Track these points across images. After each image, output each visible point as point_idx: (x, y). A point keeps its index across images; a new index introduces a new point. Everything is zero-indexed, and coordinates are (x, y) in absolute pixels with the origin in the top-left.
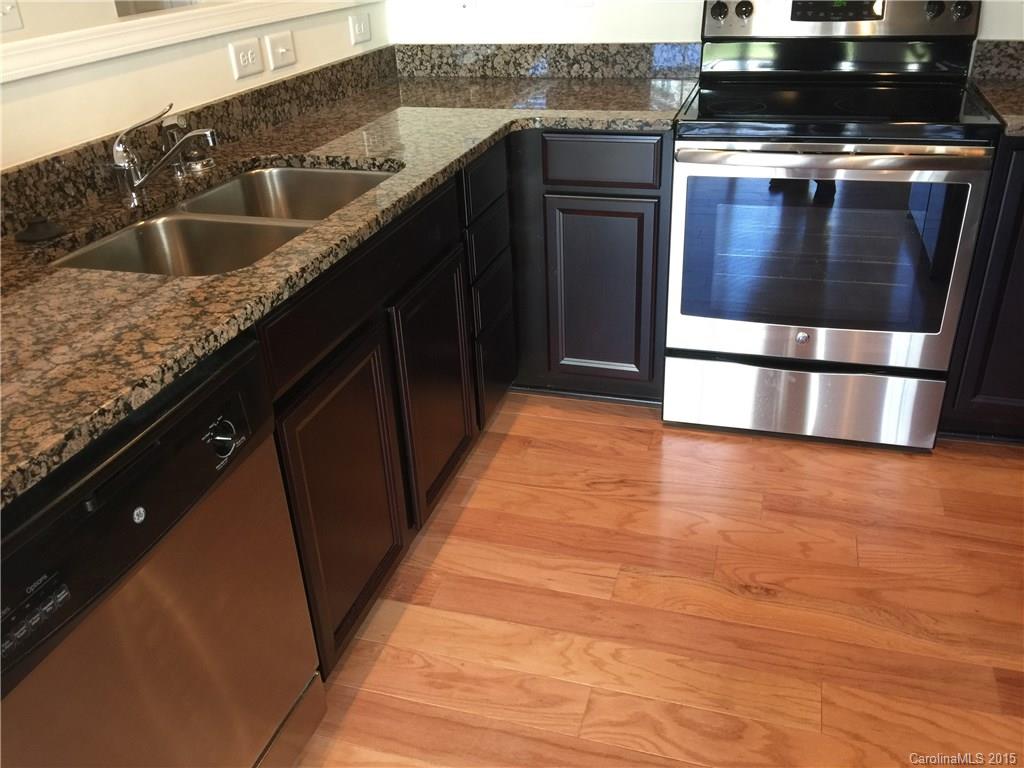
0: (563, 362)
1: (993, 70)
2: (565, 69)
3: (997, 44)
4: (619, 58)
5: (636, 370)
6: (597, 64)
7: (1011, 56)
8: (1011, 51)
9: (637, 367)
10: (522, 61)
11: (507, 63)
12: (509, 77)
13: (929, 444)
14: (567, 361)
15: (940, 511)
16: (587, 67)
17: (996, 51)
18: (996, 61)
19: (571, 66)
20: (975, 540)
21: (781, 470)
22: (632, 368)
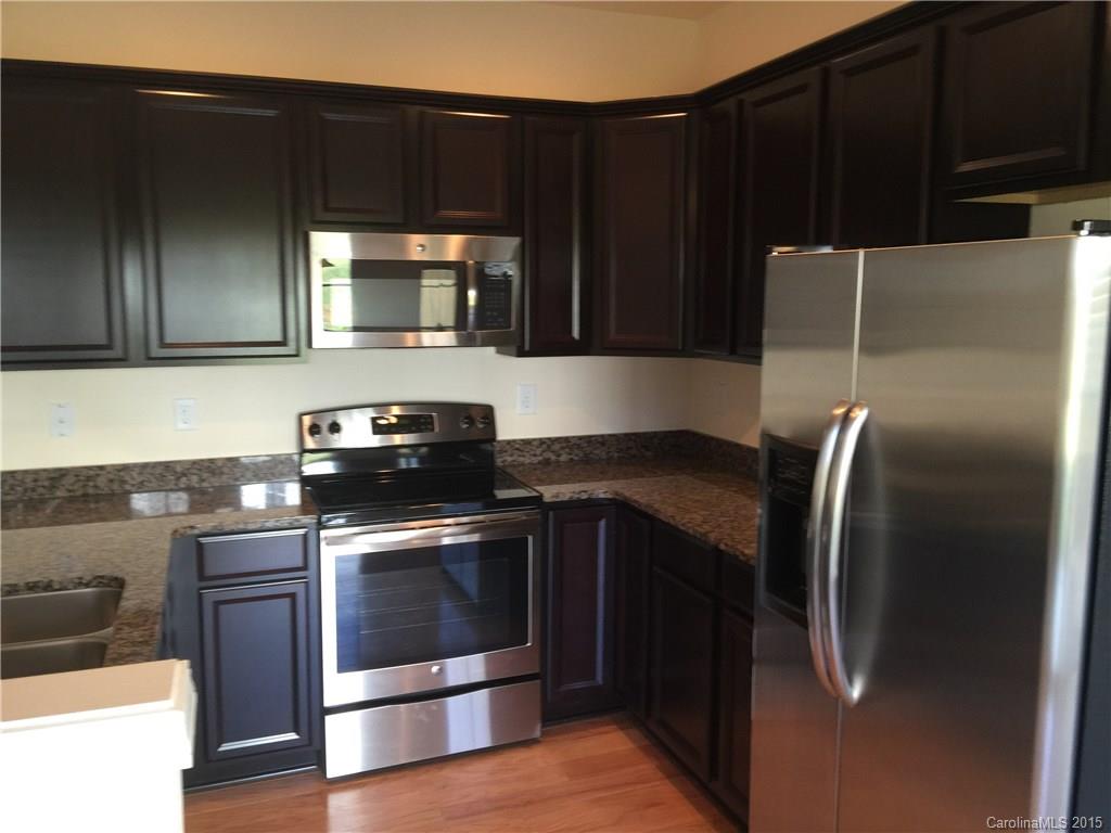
0: (220, 749)
1: (509, 459)
2: (173, 482)
3: (509, 442)
4: (225, 470)
5: (297, 737)
6: (205, 475)
7: (517, 449)
8: (517, 446)
9: (298, 734)
10: (127, 478)
11: (111, 481)
12: (113, 494)
13: (537, 734)
14: (226, 747)
15: (566, 779)
16: (195, 479)
17: (508, 447)
18: (509, 453)
19: (178, 479)
20: (596, 790)
21: (444, 787)
22: (292, 736)
